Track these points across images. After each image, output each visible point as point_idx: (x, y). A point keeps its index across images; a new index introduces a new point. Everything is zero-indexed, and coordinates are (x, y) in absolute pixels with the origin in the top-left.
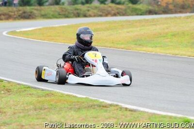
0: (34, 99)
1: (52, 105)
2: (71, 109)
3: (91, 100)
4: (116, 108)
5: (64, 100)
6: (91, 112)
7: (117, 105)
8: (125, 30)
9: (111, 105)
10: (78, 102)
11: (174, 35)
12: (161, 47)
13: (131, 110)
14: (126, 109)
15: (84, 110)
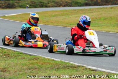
0: (27, 62)
1: (39, 66)
2: (53, 69)
3: (65, 63)
4: (82, 68)
5: (47, 63)
6: (67, 71)
7: (83, 67)
8: (74, 16)
9: (79, 66)
10: (56, 64)
11: (105, 19)
12: (98, 26)
13: (93, 70)
14: (90, 69)
15: (61, 69)
